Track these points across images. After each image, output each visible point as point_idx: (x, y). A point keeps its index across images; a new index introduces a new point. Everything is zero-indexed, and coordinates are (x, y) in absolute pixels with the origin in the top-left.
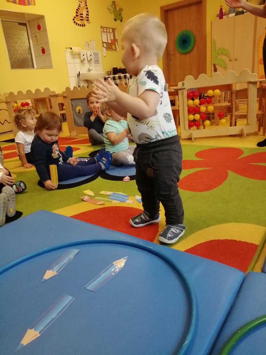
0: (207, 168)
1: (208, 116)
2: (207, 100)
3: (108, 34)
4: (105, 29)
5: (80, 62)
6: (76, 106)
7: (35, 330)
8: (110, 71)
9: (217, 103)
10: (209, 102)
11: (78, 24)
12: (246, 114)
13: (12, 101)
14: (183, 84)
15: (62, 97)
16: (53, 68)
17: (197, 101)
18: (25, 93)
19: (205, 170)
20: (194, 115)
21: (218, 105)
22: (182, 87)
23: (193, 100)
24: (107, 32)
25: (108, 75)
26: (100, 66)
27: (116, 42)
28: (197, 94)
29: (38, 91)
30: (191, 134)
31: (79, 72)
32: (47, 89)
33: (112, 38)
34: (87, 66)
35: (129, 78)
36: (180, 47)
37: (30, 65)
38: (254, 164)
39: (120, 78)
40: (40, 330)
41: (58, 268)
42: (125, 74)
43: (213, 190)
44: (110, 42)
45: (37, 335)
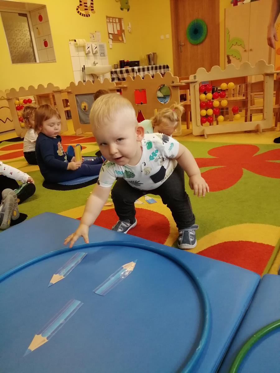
0: (221, 167)
1: (221, 111)
2: (220, 94)
3: (114, 25)
4: (111, 19)
5: (85, 55)
6: (82, 102)
7: (42, 336)
8: (117, 65)
9: (231, 97)
10: (223, 96)
11: (82, 14)
12: (262, 108)
13: (14, 98)
14: (195, 77)
15: (67, 93)
16: (56, 62)
17: (210, 95)
18: (27, 89)
19: (218, 168)
20: (206, 110)
21: (232, 100)
22: (194, 80)
23: (206, 94)
24: (113, 22)
25: (115, 68)
26: (106, 59)
27: (123, 33)
28: (210, 88)
29: (40, 86)
30: (204, 131)
31: (84, 66)
32: (50, 85)
33: (119, 29)
34: (92, 59)
35: (137, 71)
36: (191, 38)
37: (31, 59)
38: (271, 161)
39: (127, 71)
40: (48, 336)
41: (65, 272)
42: (133, 68)
43: (227, 189)
44: (116, 33)
45: (44, 340)
